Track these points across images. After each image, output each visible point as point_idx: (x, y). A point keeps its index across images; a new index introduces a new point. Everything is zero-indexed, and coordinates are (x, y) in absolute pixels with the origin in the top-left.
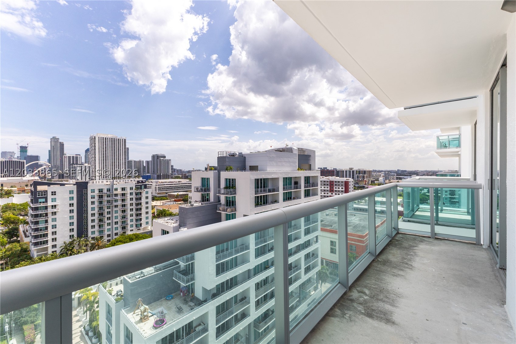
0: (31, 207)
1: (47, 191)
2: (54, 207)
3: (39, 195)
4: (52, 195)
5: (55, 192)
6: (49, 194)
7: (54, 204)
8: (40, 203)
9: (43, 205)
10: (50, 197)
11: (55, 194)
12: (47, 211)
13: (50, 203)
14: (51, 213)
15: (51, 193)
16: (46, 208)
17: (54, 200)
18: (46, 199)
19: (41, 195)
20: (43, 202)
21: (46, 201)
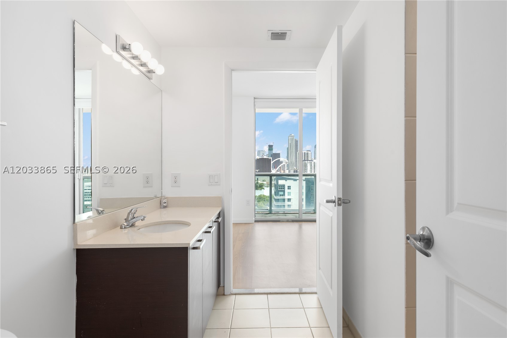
0: (274, 199)
1: (284, 185)
2: (289, 200)
3: (279, 189)
4: (288, 189)
5: (290, 187)
6: (286, 188)
7: (289, 197)
8: (280, 195)
9: (282, 197)
10: (287, 190)
11: (290, 189)
12: (285, 204)
13: (287, 197)
14: (287, 206)
15: (287, 188)
16: (284, 200)
17: (289, 194)
18: (284, 191)
19: (281, 189)
20: (282, 195)
21: (284, 195)
